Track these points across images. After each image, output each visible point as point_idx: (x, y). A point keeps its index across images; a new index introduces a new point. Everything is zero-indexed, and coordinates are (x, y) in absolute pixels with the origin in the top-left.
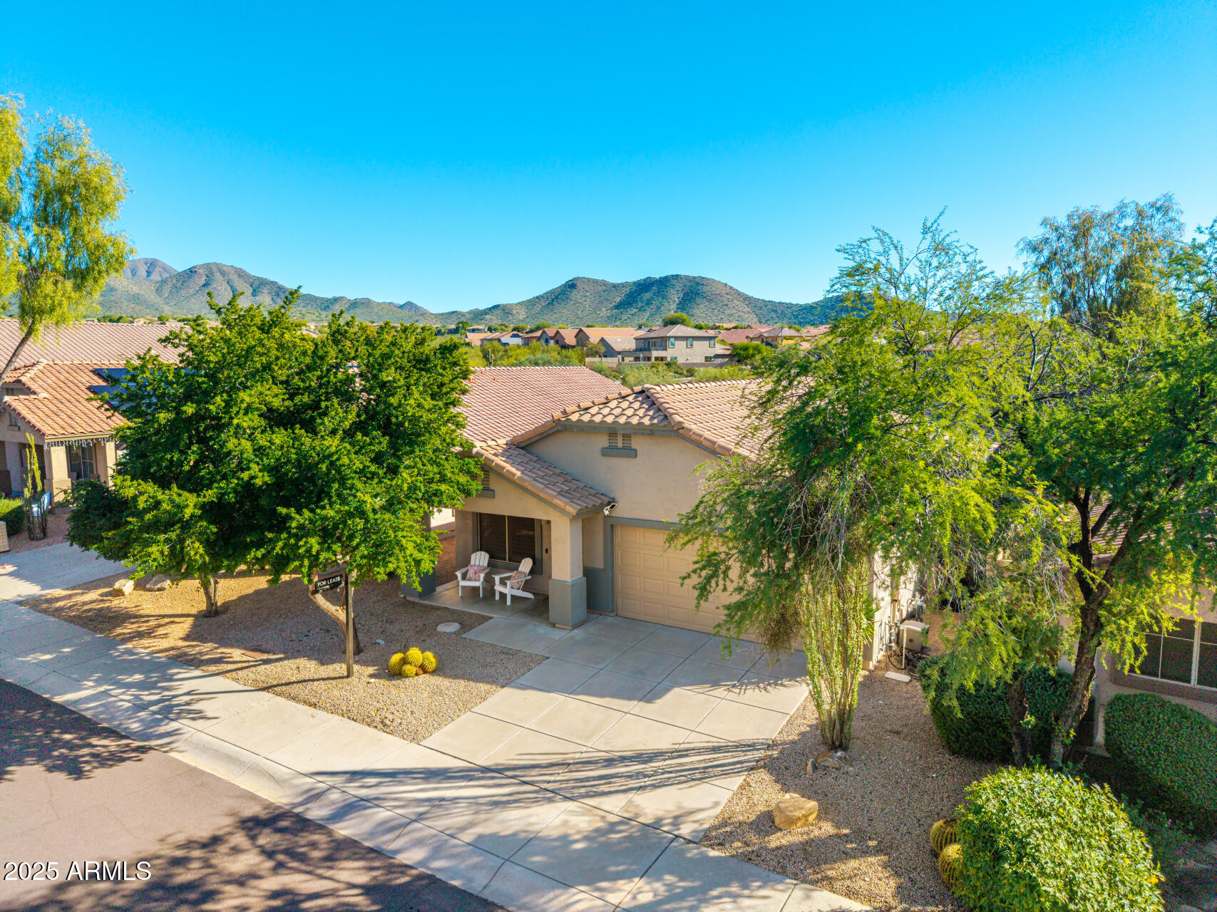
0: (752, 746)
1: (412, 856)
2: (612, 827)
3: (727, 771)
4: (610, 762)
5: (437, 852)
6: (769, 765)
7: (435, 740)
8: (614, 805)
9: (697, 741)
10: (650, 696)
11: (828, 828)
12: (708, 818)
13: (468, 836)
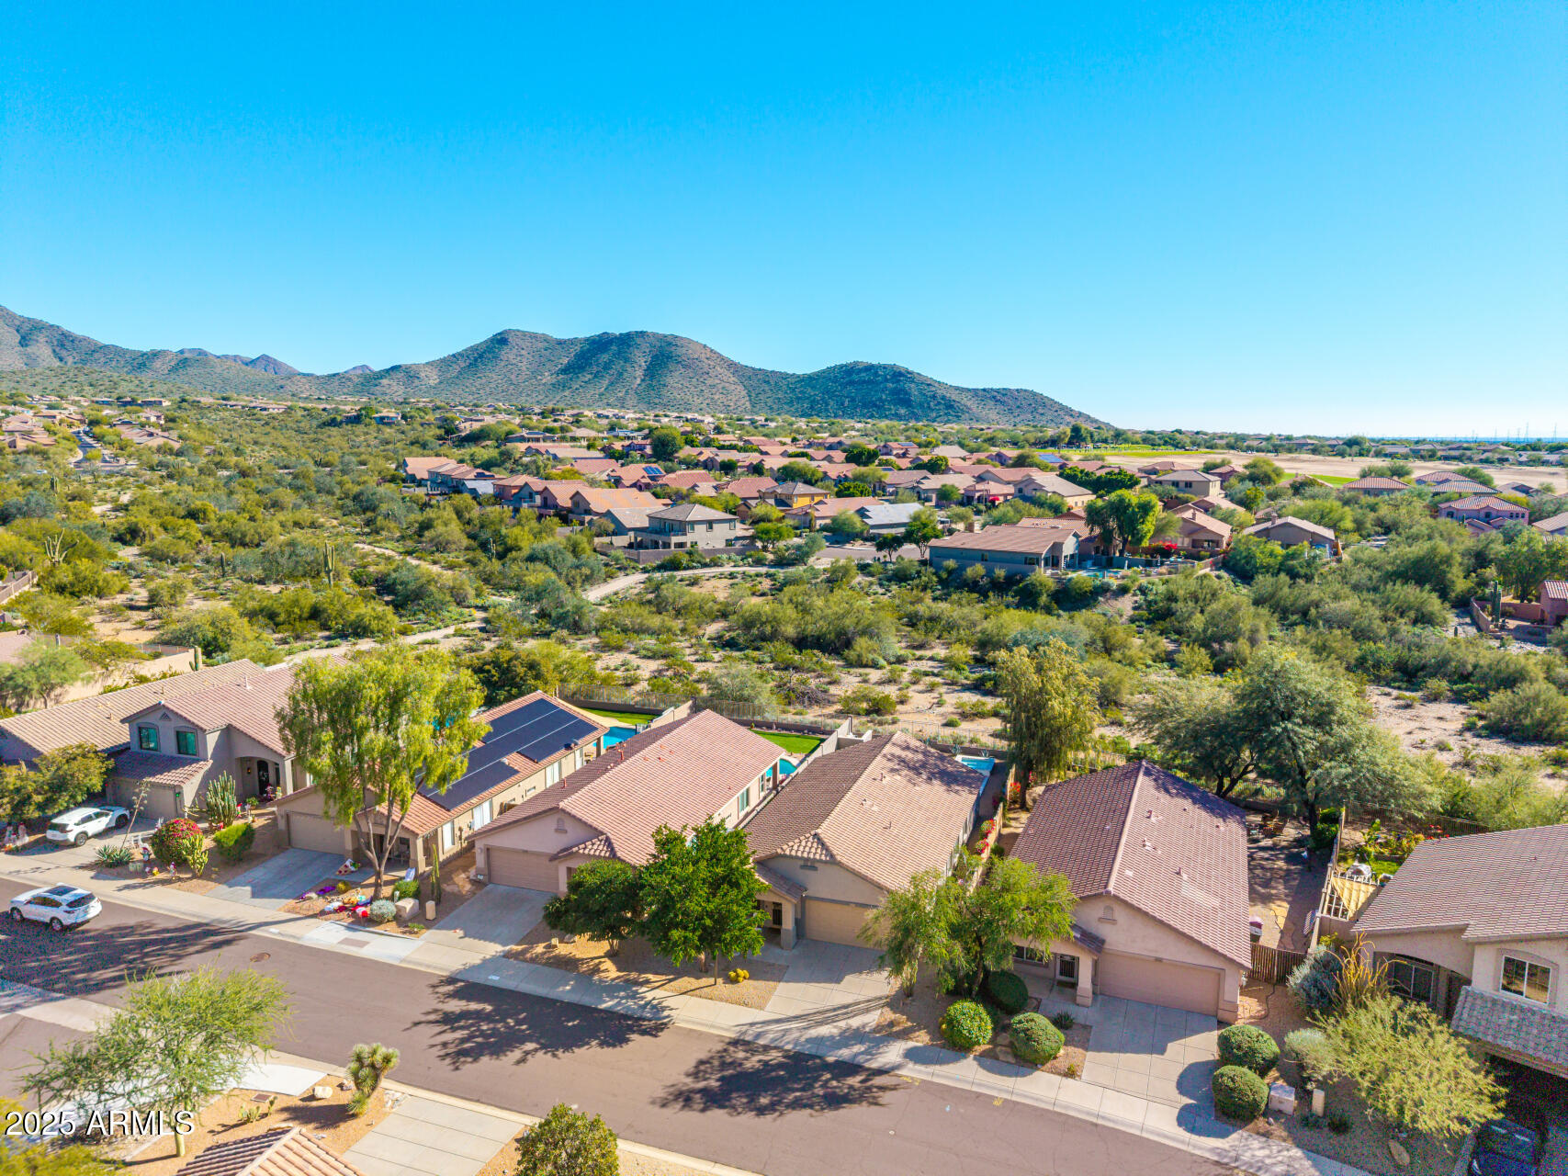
0: (880, 998)
1: (789, 1047)
2: (845, 1031)
3: (876, 1008)
4: (835, 1010)
5: (796, 1045)
6: (888, 1005)
7: (768, 1007)
8: (842, 1024)
9: (861, 998)
10: (838, 981)
11: (909, 1024)
12: (873, 1024)
13: (803, 1039)
